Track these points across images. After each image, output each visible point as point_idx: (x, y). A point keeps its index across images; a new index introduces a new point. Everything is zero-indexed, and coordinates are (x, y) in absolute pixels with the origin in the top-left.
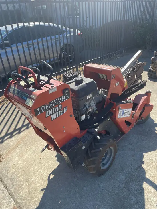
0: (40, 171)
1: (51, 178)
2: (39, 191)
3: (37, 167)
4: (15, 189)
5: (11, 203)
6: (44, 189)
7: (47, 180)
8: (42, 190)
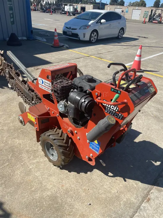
0: (105, 187)
1: (112, 175)
2: (127, 183)
3: (100, 191)
4: (130, 208)
5: (145, 207)
6: (123, 179)
7: (114, 178)
8: (125, 181)
